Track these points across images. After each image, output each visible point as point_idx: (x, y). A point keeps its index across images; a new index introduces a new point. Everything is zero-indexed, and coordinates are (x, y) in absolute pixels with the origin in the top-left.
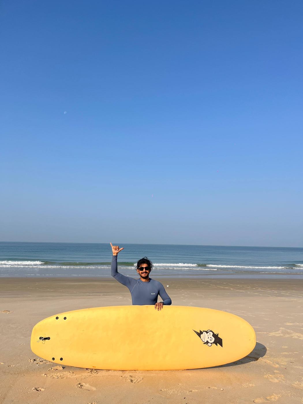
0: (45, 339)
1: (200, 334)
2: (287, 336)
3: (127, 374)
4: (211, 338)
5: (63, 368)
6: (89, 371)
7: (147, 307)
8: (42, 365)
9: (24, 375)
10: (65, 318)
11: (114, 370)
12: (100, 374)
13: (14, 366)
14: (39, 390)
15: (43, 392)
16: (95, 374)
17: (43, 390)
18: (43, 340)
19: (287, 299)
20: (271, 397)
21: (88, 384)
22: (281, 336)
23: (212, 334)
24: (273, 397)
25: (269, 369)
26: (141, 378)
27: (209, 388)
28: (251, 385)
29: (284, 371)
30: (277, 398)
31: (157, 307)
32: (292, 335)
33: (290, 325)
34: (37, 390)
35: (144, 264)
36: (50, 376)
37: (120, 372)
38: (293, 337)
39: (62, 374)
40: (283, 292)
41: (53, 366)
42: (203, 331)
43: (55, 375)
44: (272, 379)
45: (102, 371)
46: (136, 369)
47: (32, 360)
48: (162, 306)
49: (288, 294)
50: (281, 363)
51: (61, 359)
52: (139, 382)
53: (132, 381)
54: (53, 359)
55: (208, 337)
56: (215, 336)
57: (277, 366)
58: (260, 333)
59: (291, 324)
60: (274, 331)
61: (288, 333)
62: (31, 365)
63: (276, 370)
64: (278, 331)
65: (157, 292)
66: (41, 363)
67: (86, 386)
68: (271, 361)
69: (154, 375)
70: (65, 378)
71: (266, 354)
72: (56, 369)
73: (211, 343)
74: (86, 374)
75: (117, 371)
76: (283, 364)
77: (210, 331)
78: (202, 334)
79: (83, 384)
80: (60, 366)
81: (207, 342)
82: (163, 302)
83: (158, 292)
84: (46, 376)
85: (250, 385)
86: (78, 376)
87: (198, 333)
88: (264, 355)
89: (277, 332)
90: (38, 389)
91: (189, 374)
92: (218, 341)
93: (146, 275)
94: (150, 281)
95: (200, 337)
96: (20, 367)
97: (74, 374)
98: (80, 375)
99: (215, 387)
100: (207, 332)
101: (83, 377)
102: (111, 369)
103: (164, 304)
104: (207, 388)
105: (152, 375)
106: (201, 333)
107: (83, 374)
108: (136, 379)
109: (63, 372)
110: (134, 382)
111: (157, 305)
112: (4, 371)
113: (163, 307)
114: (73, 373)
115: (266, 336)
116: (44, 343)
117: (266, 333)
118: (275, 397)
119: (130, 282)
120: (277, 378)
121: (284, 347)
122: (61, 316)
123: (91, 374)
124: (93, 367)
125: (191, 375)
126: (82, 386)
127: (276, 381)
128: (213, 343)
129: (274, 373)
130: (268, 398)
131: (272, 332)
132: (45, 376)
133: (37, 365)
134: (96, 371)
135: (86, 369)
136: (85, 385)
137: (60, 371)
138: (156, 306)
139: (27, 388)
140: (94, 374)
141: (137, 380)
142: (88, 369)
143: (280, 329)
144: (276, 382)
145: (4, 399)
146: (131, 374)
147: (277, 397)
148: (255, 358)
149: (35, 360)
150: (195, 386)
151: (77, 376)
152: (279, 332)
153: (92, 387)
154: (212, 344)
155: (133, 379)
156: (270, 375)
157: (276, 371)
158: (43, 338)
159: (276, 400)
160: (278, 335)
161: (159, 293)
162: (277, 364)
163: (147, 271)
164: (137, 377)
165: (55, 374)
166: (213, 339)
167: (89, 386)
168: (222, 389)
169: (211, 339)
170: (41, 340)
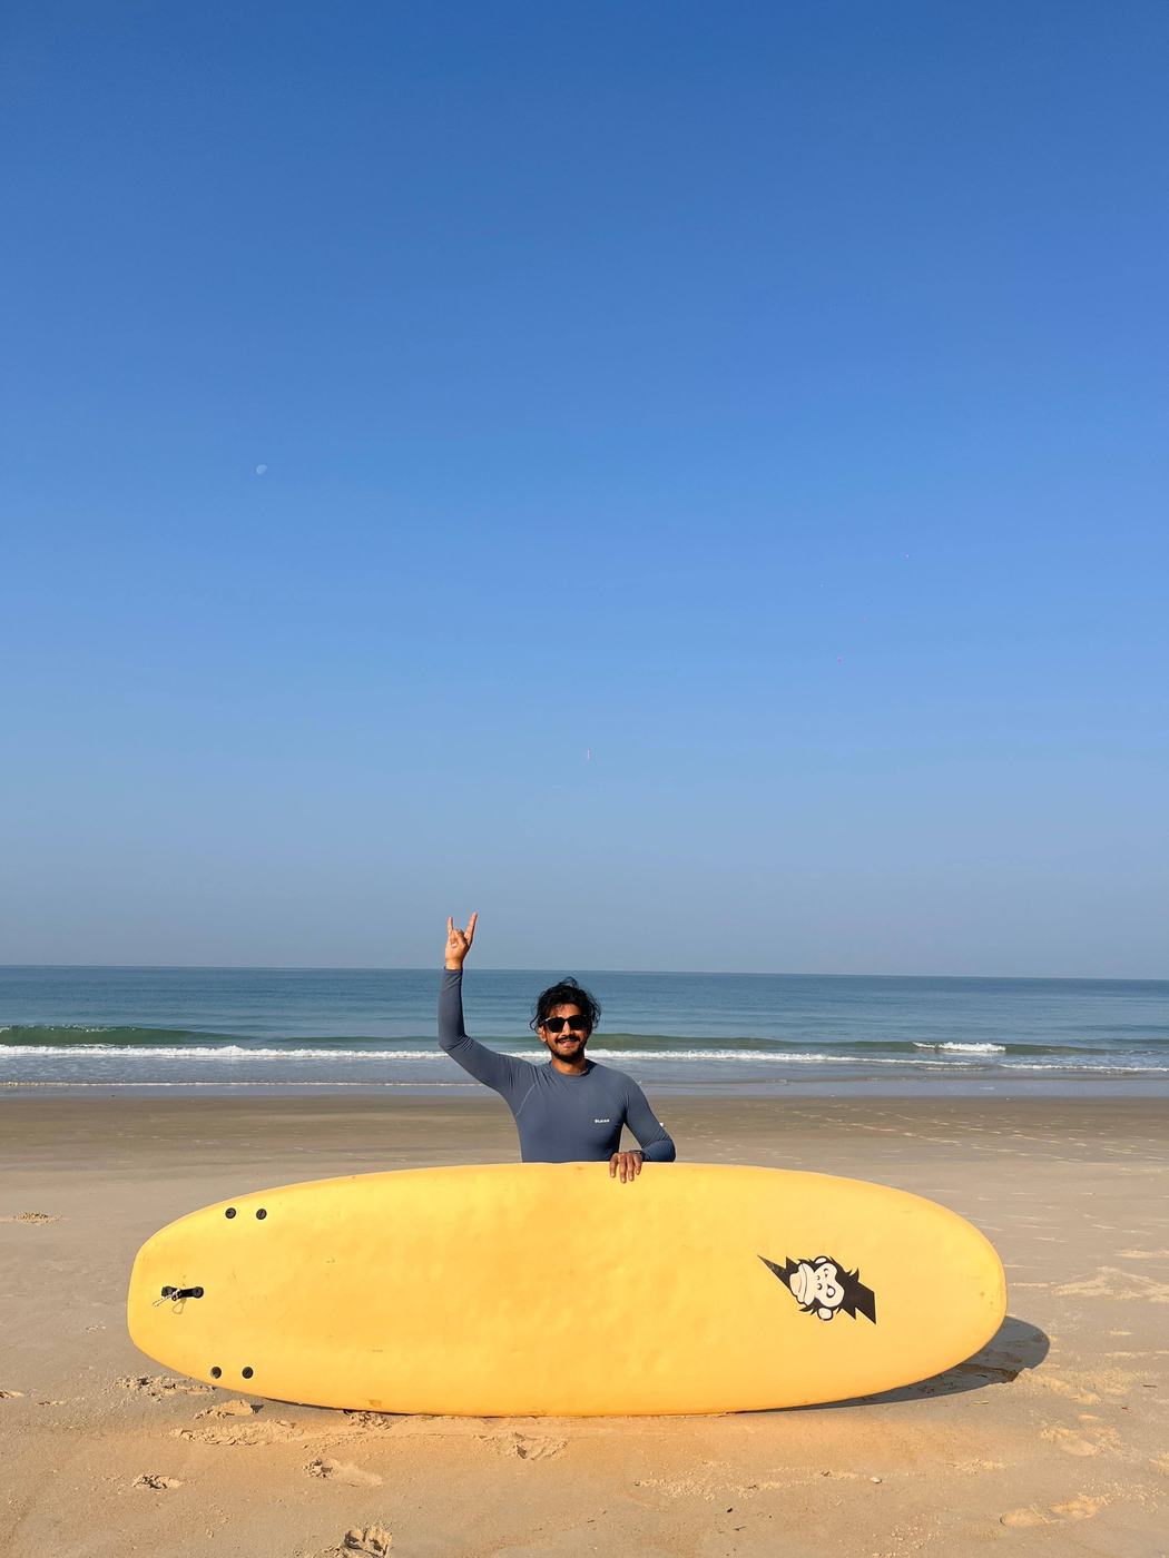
0: (186, 1293)
1: (785, 1273)
2: (1130, 1294)
3: (504, 1430)
4: (829, 1287)
5: (256, 1408)
6: (356, 1420)
7: (580, 1168)
8: (173, 1398)
9: (103, 1435)
10: (261, 1214)
11: (453, 1416)
12: (399, 1427)
13: (61, 1403)
14: (159, 1485)
15: (175, 1491)
16: (379, 1431)
17: (174, 1484)
18: (174, 1298)
19: (1124, 1169)
20: (1070, 1506)
21: (351, 1465)
22: (1103, 1296)
23: (833, 1271)
24: (1075, 1505)
25: (1062, 1411)
26: (561, 1441)
27: (826, 1475)
28: (988, 1465)
29: (1119, 1415)
30: (1092, 1509)
31: (620, 1169)
32: (1148, 1292)
33: (1139, 1256)
34: (152, 1486)
35: (566, 1006)
36: (205, 1436)
37: (477, 1420)
38: (1153, 1300)
39: (249, 1432)
40: (1109, 1146)
41: (214, 1403)
42: (798, 1262)
43: (224, 1434)
44: (1072, 1443)
45: (406, 1418)
46: (539, 1412)
47: (131, 1384)
48: (637, 1164)
49: (1128, 1152)
50: (1107, 1390)
51: (248, 1373)
52: (550, 1456)
53: (522, 1453)
54: (217, 1372)
55: (819, 1285)
56: (847, 1280)
57: (1092, 1398)
58: (1024, 1285)
59: (1143, 1255)
60: (1078, 1280)
61: (1133, 1286)
62: (128, 1398)
63: (1087, 1414)
64: (1092, 1277)
65: (617, 1113)
66: (168, 1392)
67: (344, 1470)
68: (1068, 1382)
69: (610, 1430)
70: (263, 1442)
71: (1048, 1356)
72: (228, 1414)
73: (832, 1309)
74: (344, 1428)
75: (466, 1419)
76: (1113, 1391)
77: (828, 1261)
78: (797, 1271)
79: (334, 1463)
80: (243, 1401)
81: (816, 1305)
82: (641, 1152)
83: (620, 1116)
84: (188, 1437)
85: (985, 1464)
86: (314, 1435)
87: (780, 1268)
88: (1040, 1363)
89: (1089, 1284)
90: (154, 1483)
91: (747, 1426)
92: (858, 1299)
93: (575, 1049)
94: (587, 1073)
95: (788, 1284)
96: (87, 1406)
97: (299, 1431)
98: (321, 1435)
99: (850, 1470)
100: (814, 1266)
101: (332, 1440)
102: (442, 1412)
103: (645, 1158)
104: (817, 1475)
105: (602, 1431)
106: (792, 1268)
107: (333, 1430)
108: (539, 1444)
109: (256, 1423)
110: (530, 1456)
111: (617, 1163)
112: (23, 1419)
113: (640, 1167)
114: (293, 1425)
115: (1046, 1296)
116: (178, 1309)
117: (1045, 1285)
118: (1083, 1507)
119: (511, 1078)
120: (1092, 1440)
121: (1119, 1333)
122: (246, 1207)
123: (361, 1430)
124: (372, 1402)
125: (753, 1432)
126: (329, 1470)
127: (1088, 1449)
128: (841, 1306)
129: (1080, 1424)
130: (1058, 1509)
131: (1068, 1283)
132: (186, 1435)
133: (154, 1399)
134: (385, 1421)
135: (345, 1411)
136: (341, 1468)
137: (242, 1419)
138: (613, 1164)
139: (113, 1479)
140: (375, 1429)
141: (544, 1448)
142: (351, 1411)
143: (1100, 1273)
144: (1088, 1454)
145: (24, 1515)
146: (519, 1429)
147: (1095, 1503)
148: (1004, 1372)
149: (144, 1382)
150: (771, 1468)
151: (307, 1436)
152: (1099, 1281)
153: (366, 1474)
154: (835, 1312)
155: (526, 1445)
156: (1066, 1431)
157: (1087, 1417)
158: (174, 1290)
159: (1087, 1516)
160: (1092, 1293)
161: (623, 1119)
162: (1093, 1391)
163: (578, 1033)
164: (543, 1440)
165: (225, 1430)
166: (840, 1292)
167: (357, 1472)
168: (876, 1480)
169: (831, 1292)
170: (169, 1300)
